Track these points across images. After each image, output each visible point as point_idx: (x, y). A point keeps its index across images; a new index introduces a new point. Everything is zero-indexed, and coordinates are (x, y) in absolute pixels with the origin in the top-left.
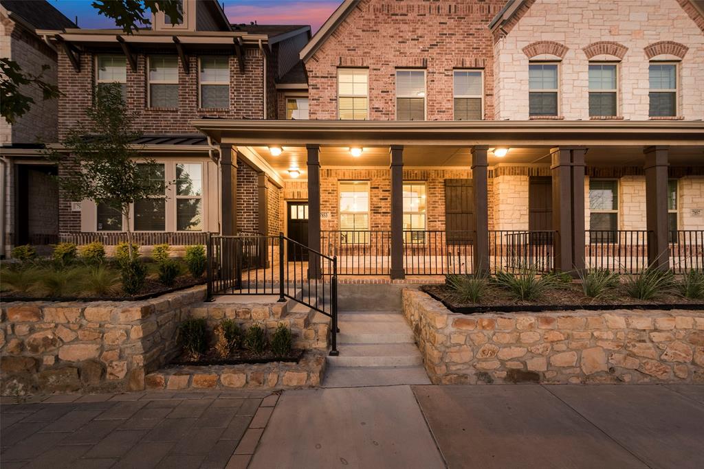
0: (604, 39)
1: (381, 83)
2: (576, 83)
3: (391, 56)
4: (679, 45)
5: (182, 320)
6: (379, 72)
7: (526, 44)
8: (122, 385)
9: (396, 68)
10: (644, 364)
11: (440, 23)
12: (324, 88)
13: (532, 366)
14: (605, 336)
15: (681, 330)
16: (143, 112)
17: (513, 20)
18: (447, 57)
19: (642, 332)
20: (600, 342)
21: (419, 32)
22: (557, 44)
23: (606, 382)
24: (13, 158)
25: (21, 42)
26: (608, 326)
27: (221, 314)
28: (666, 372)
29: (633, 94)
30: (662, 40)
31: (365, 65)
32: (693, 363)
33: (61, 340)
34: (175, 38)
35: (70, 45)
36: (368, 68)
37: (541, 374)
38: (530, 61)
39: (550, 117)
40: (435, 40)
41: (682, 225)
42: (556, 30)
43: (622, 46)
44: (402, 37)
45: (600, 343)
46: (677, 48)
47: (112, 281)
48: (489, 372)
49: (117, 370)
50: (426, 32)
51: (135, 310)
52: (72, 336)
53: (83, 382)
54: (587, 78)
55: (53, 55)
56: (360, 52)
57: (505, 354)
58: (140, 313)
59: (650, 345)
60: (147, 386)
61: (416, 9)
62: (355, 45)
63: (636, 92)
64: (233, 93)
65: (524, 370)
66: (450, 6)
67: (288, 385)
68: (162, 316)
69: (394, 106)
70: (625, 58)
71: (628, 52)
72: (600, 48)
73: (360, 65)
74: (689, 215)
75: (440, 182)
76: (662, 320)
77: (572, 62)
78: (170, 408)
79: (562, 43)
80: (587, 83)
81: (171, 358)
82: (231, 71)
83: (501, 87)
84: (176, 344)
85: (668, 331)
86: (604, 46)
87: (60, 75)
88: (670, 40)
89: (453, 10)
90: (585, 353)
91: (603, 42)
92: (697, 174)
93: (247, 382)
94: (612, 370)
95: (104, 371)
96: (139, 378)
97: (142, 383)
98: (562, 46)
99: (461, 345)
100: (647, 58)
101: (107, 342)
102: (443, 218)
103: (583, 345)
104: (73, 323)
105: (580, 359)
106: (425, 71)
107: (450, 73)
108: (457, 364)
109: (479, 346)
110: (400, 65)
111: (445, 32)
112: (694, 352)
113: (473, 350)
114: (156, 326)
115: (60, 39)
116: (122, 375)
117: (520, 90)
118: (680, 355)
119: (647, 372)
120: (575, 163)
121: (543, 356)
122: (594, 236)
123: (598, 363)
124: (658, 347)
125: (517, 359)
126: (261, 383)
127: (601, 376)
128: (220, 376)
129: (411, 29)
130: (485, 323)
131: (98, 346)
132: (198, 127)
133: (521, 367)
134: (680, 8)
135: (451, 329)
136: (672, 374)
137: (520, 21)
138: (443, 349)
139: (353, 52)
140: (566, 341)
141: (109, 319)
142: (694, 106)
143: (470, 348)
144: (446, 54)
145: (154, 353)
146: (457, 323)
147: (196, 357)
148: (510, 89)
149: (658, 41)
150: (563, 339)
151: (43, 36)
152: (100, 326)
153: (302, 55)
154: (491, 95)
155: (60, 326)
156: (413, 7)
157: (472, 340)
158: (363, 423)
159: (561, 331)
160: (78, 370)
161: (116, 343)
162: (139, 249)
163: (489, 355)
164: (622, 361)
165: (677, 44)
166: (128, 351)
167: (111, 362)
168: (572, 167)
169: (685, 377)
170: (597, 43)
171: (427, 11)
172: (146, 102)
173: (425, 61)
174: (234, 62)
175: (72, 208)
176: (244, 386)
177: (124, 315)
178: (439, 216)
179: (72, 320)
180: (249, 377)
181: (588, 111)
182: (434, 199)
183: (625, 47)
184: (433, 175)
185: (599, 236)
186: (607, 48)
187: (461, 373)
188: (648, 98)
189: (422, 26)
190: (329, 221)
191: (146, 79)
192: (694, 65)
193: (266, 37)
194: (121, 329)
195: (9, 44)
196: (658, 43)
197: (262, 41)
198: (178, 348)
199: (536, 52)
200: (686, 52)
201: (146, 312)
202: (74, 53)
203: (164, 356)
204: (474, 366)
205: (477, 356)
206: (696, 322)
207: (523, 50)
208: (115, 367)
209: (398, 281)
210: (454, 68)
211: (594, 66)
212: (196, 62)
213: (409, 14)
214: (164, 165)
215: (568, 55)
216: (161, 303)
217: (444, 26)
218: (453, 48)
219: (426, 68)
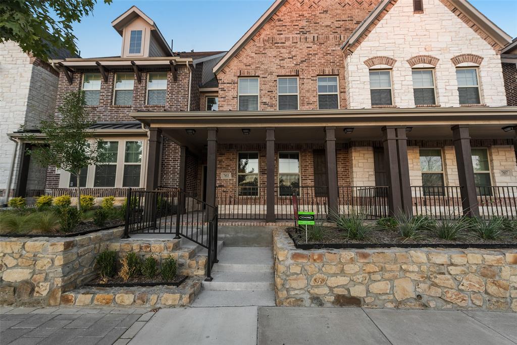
0: (421, 54)
1: (268, 86)
2: (404, 83)
3: (274, 69)
4: (477, 56)
5: (100, 252)
6: (266, 79)
7: (367, 58)
8: (44, 301)
9: (278, 76)
10: (446, 292)
11: (308, 47)
12: (229, 90)
13: (354, 292)
14: (411, 269)
15: (473, 264)
16: (109, 108)
17: (356, 44)
18: (313, 68)
19: (441, 266)
20: (408, 273)
21: (293, 53)
22: (388, 58)
23: (415, 308)
24: (21, 139)
25: (39, 67)
26: (413, 261)
27: (129, 248)
28: (464, 300)
29: (446, 89)
30: (463, 53)
31: (257, 75)
32: (486, 292)
33: (6, 266)
35: (68, 68)
36: (259, 76)
37: (362, 300)
38: (370, 70)
39: (386, 106)
40: (304, 58)
41: (495, 182)
42: (387, 49)
43: (435, 58)
44: (281, 57)
45: (408, 275)
46: (475, 58)
47: (55, 223)
48: (320, 296)
49: (42, 289)
50: (298, 53)
51: (59, 243)
52: (14, 262)
53: (17, 298)
54: (412, 80)
55: (57, 74)
56: (253, 67)
57: (332, 282)
58: (63, 246)
59: (449, 277)
60: (62, 302)
61: (291, 39)
62: (250, 63)
63: (447, 88)
64: (169, 95)
65: (348, 296)
66: (314, 37)
67: (165, 304)
68: (82, 249)
69: (276, 101)
70: (438, 65)
71: (439, 62)
72: (419, 59)
73: (254, 75)
74: (499, 175)
75: (310, 152)
76: (456, 256)
77: (399, 69)
78: (70, 320)
79: (392, 57)
80: (412, 83)
81: (87, 281)
82: (168, 81)
83: (350, 87)
84: (93, 270)
85: (462, 265)
86: (421, 58)
87: (60, 86)
88: (469, 53)
89: (316, 39)
90: (396, 283)
91: (421, 56)
92: (501, 144)
93: (134, 301)
94: (419, 297)
95: (33, 290)
96: (57, 296)
97: (59, 299)
98: (392, 59)
99: (298, 274)
100: (453, 65)
101: (38, 268)
102: (312, 177)
103: (393, 276)
104: (16, 253)
105: (392, 287)
106: (298, 78)
107: (315, 79)
108: (295, 289)
109: (312, 276)
110: (281, 74)
111: (311, 53)
112: (486, 283)
113: (307, 279)
114: (76, 256)
115: (61, 65)
116: (44, 293)
117: (364, 88)
118: (474, 285)
119: (449, 300)
120: (399, 137)
121: (363, 284)
122: (427, 191)
123: (407, 291)
124: (455, 279)
125: (343, 286)
126: (144, 302)
127: (411, 303)
128: (115, 295)
129: (288, 52)
130: (316, 257)
131: (31, 271)
132: (134, 117)
133: (346, 293)
134: (474, 32)
135: (290, 261)
136: (470, 301)
137: (361, 44)
138: (284, 277)
139: (249, 67)
140: (380, 272)
141: (41, 250)
142: (493, 97)
143: (305, 277)
144: (312, 66)
145: (71, 277)
146: (295, 256)
147: (105, 280)
148: (357, 88)
149: (461, 54)
150: (378, 271)
151: (51, 63)
152: (34, 256)
153: (215, 70)
154: (345, 92)
155: (7, 255)
156: (289, 38)
157: (306, 270)
158: (208, 337)
159: (376, 264)
160: (14, 289)
161: (44, 269)
162: (95, 200)
163: (320, 282)
164: (427, 290)
165: (474, 55)
166: (51, 275)
167: (39, 283)
168: (397, 140)
169: (481, 304)
170: (417, 57)
171: (298, 40)
172: (112, 102)
173: (297, 71)
174: (170, 75)
175: (56, 171)
176: (132, 304)
177: (52, 247)
178: (309, 176)
179: (16, 251)
180: (136, 297)
181: (414, 101)
182: (305, 164)
183: (437, 59)
184: (304, 147)
185: (431, 190)
186: (424, 60)
187: (298, 297)
188: (458, 91)
189: (295, 49)
190: (230, 180)
191: (113, 87)
192: (489, 69)
193: (191, 60)
194: (48, 258)
195: (31, 69)
196: (461, 55)
197: (189, 62)
198: (95, 273)
199: (373, 63)
200: (482, 61)
201: (68, 246)
202: (69, 73)
203: (81, 279)
204: (309, 292)
205: (311, 284)
206: (484, 259)
207: (364, 63)
208: (41, 287)
209: (271, 224)
210: (318, 75)
211: (415, 71)
212: (146, 76)
213: (287, 43)
214: (118, 142)
215: (397, 64)
216: (84, 239)
217: (310, 49)
218: (317, 63)
219: (298, 76)
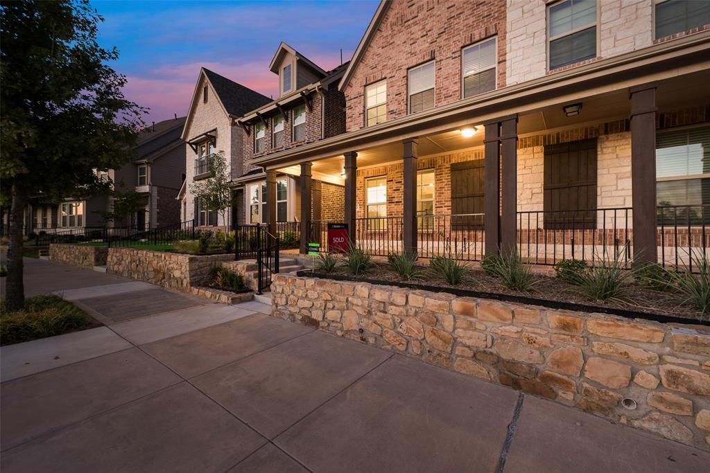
1: (396, 87)
3: (403, 60)
6: (394, 79)
9: (408, 69)
10: (385, 332)
11: (449, 9)
12: (356, 107)
13: (315, 315)
14: (356, 302)
18: (455, 39)
19: (382, 304)
21: (428, 27)
26: (357, 294)
28: (403, 344)
31: (383, 77)
32: (426, 341)
34: (277, 104)
36: (385, 78)
37: (319, 323)
38: (546, 5)
40: (443, 27)
44: (413, 39)
45: (354, 308)
48: (294, 314)
50: (434, 23)
56: (380, 67)
57: (300, 303)
59: (389, 316)
61: (425, 7)
62: (377, 63)
64: (307, 128)
65: (310, 318)
67: (222, 301)
68: (202, 263)
69: (406, 104)
73: (380, 78)
75: (447, 168)
76: (396, 294)
82: (306, 113)
85: (401, 306)
90: (345, 313)
94: (361, 331)
95: (182, 282)
96: (189, 287)
97: (189, 290)
99: (281, 293)
102: (449, 204)
105: (342, 317)
106: (434, 61)
107: (457, 54)
109: (289, 296)
110: (411, 65)
111: (453, 15)
112: (425, 331)
114: (198, 267)
115: (240, 123)
118: (412, 330)
119: (387, 340)
121: (320, 310)
123: (352, 323)
124: (394, 320)
125: (307, 309)
127: (354, 334)
128: (206, 291)
129: (421, 28)
130: (290, 281)
131: (181, 272)
133: (309, 315)
135: (277, 282)
139: (375, 69)
140: (333, 301)
143: (285, 296)
144: (454, 36)
146: (278, 278)
150: (330, 299)
153: (340, 87)
154: (505, 60)
156: (423, 5)
157: (284, 291)
159: (329, 293)
160: (177, 281)
163: (292, 302)
164: (369, 326)
167: (183, 279)
168: (499, 141)
169: (420, 353)
172: (272, 145)
173: (433, 53)
174: (306, 107)
176: (210, 298)
177: (185, 260)
178: (445, 201)
181: (650, 33)
182: (440, 185)
184: (440, 162)
189: (431, 20)
190: (358, 212)
191: (272, 132)
193: (319, 83)
197: (318, 86)
202: (247, 127)
204: (288, 309)
205: (288, 302)
206: (426, 302)
210: (462, 47)
212: (292, 113)
213: (420, 15)
217: (453, 9)
218: (461, 27)
219: (434, 59)
